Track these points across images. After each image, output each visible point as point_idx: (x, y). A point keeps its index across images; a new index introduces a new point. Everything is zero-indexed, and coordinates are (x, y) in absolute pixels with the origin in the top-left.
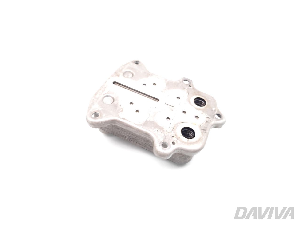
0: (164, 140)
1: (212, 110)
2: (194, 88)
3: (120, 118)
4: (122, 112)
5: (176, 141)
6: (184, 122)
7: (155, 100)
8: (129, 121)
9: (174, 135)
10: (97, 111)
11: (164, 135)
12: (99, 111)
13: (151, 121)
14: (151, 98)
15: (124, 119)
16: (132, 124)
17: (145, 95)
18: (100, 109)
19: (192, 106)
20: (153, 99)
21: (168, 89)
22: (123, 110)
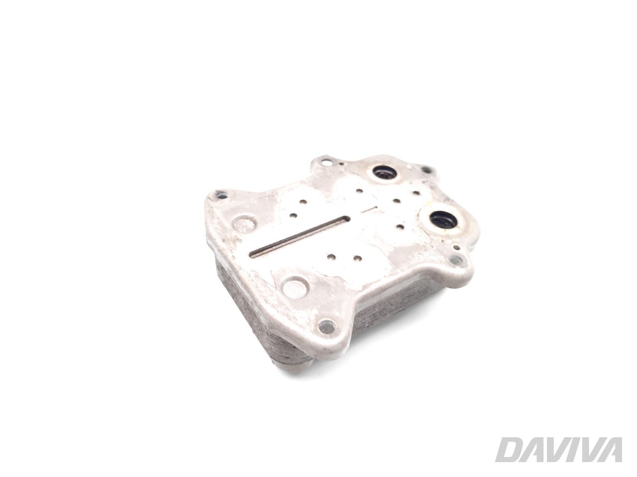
0: (445, 256)
1: (411, 170)
2: (350, 163)
3: (360, 291)
4: (344, 281)
5: (454, 242)
6: (418, 212)
7: (339, 222)
8: (374, 282)
9: (441, 239)
10: (317, 319)
11: (434, 250)
12: (317, 318)
13: (392, 251)
14: (331, 225)
15: (364, 287)
16: (384, 282)
17: (317, 231)
18: (315, 311)
19: (387, 184)
20: (334, 224)
21: (328, 191)
22: (340, 277)
